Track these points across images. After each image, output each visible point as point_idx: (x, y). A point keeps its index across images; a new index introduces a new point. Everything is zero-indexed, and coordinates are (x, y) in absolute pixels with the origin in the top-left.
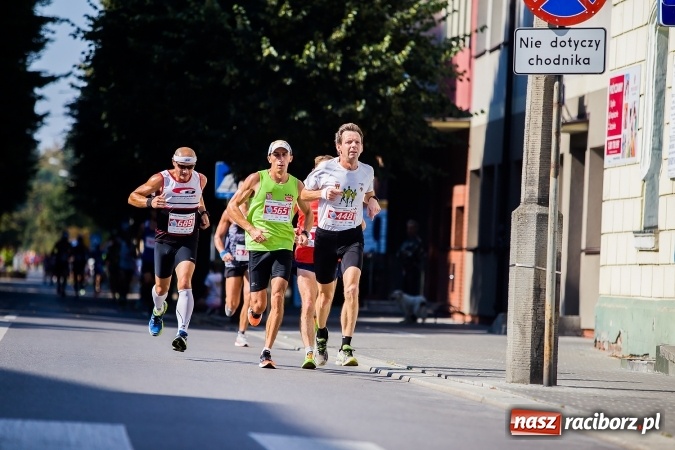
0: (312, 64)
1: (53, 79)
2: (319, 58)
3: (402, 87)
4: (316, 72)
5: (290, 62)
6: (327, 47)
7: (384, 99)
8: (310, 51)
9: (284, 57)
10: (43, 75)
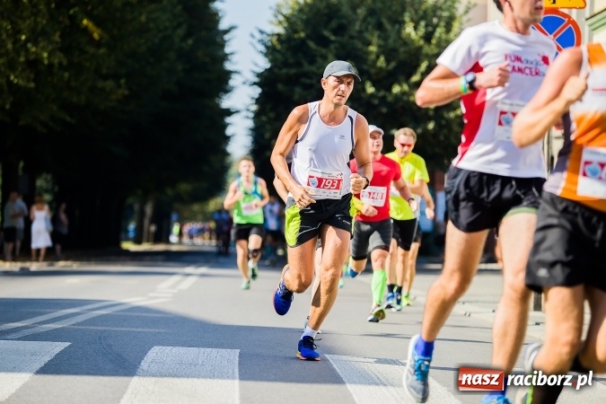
0: (398, 98)
1: (237, 112)
2: (403, 93)
3: (458, 112)
4: (401, 104)
5: (384, 98)
6: (409, 86)
7: (449, 121)
8: (396, 89)
9: (382, 93)
10: (232, 111)
